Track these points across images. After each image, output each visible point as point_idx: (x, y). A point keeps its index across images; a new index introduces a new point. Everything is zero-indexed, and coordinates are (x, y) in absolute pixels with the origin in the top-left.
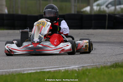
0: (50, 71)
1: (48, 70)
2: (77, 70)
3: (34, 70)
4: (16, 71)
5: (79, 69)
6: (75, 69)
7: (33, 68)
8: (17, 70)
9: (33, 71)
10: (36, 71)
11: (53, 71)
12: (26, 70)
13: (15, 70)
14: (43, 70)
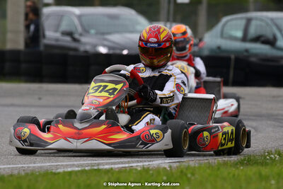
0: (112, 169)
1: (107, 167)
2: (169, 169)
3: (78, 166)
4: (41, 167)
5: (170, 167)
6: (163, 165)
7: (75, 163)
8: (43, 164)
9: (77, 169)
10: (83, 168)
11: (117, 170)
12: (62, 165)
13: (39, 165)
14: (95, 168)
